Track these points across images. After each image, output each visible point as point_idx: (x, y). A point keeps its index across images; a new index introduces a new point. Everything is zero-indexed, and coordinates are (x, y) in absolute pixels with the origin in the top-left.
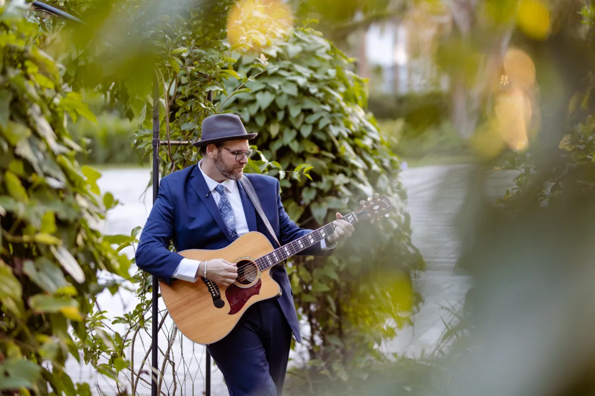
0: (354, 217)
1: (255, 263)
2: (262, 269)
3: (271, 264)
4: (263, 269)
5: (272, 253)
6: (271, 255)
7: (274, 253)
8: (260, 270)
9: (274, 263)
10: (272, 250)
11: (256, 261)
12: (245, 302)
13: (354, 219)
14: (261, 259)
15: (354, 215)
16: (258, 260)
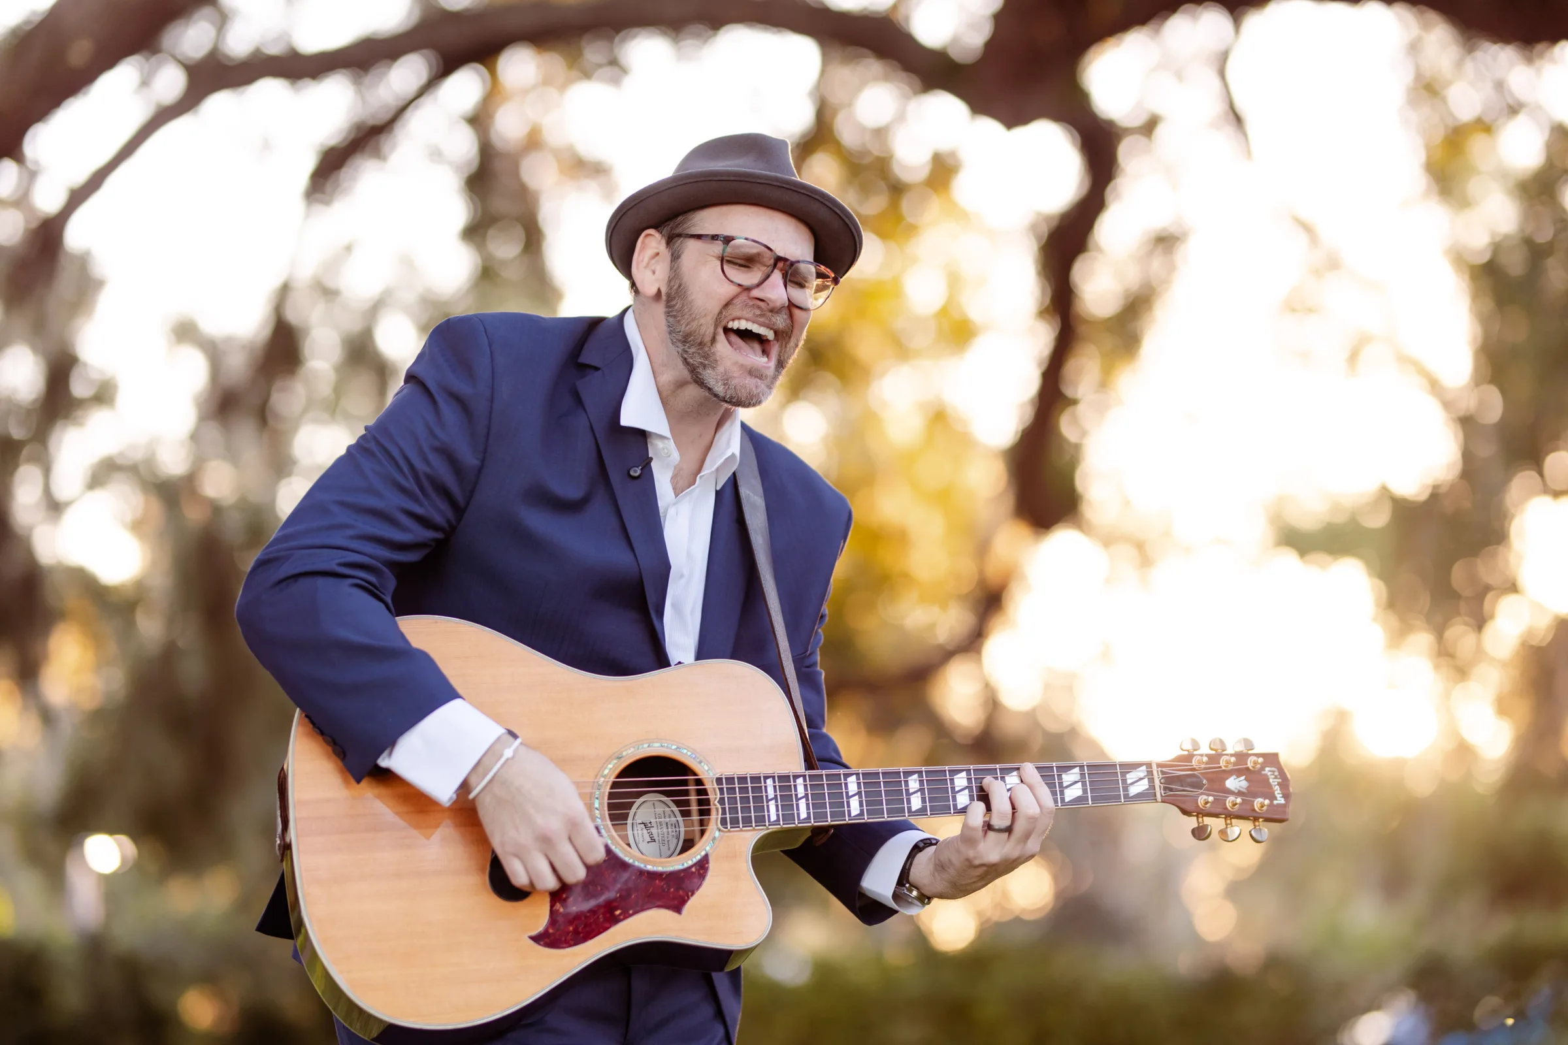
0: (1151, 781)
1: (710, 786)
2: (730, 822)
3: (773, 818)
4: (735, 822)
5: (796, 777)
6: (785, 781)
7: (800, 781)
8: (724, 822)
9: (788, 818)
10: (794, 763)
11: (719, 781)
12: (616, 920)
13: (1152, 787)
14: (742, 779)
15: (1155, 773)
16: (730, 780)
